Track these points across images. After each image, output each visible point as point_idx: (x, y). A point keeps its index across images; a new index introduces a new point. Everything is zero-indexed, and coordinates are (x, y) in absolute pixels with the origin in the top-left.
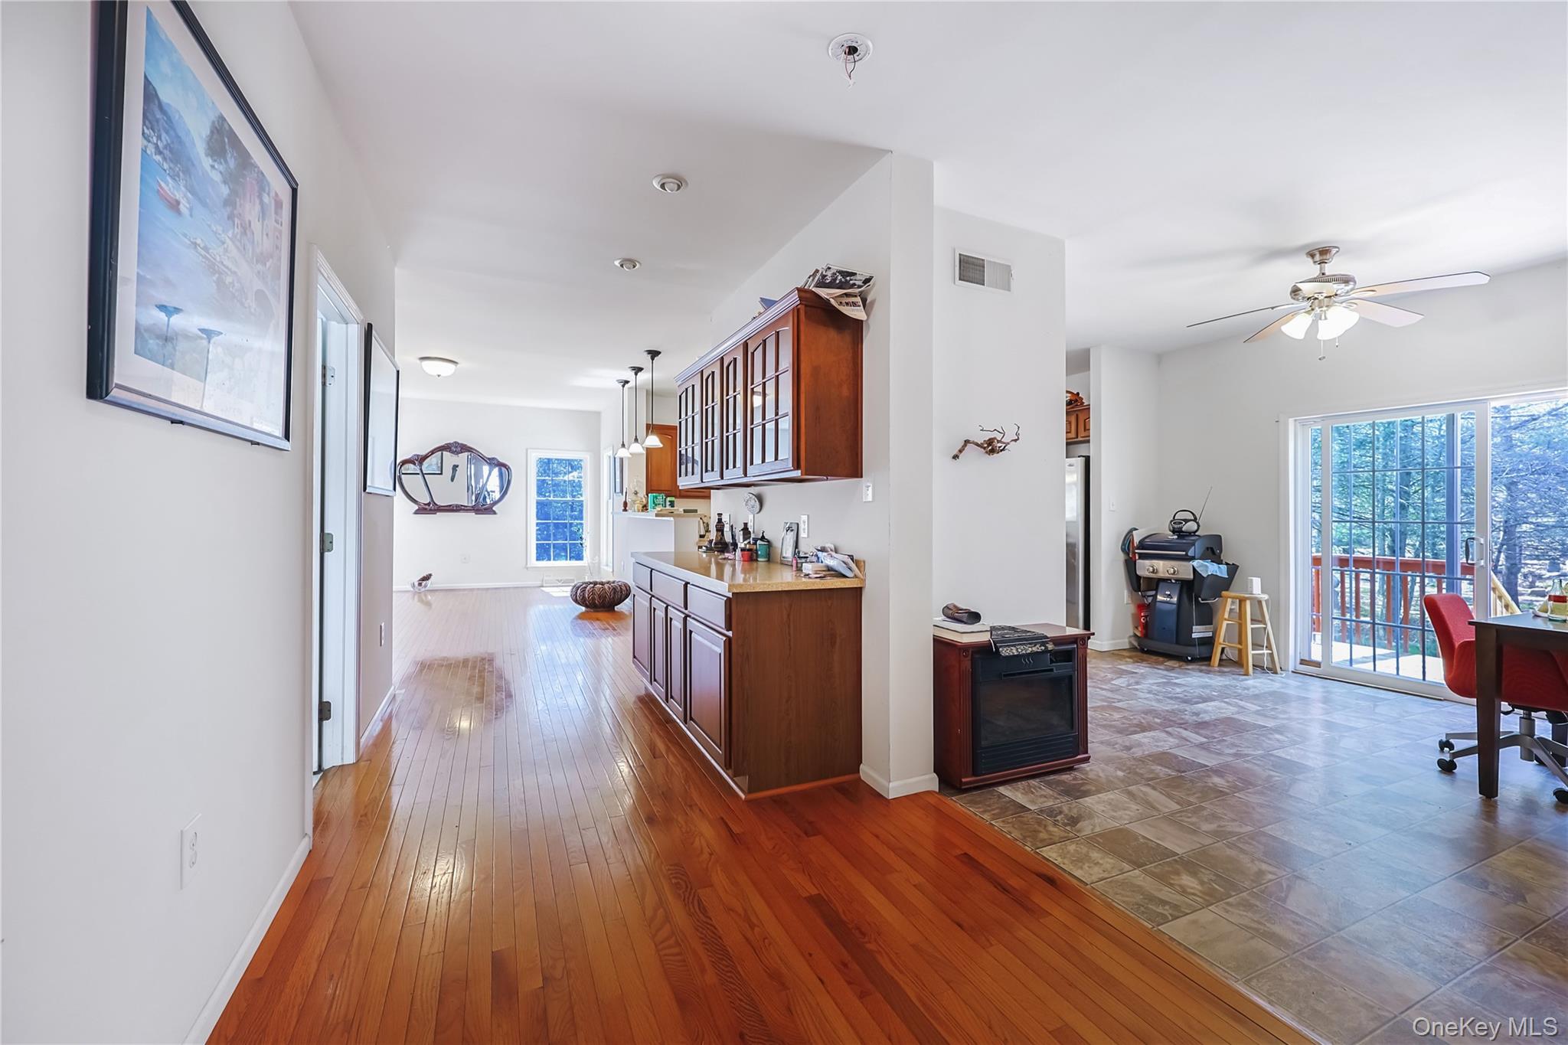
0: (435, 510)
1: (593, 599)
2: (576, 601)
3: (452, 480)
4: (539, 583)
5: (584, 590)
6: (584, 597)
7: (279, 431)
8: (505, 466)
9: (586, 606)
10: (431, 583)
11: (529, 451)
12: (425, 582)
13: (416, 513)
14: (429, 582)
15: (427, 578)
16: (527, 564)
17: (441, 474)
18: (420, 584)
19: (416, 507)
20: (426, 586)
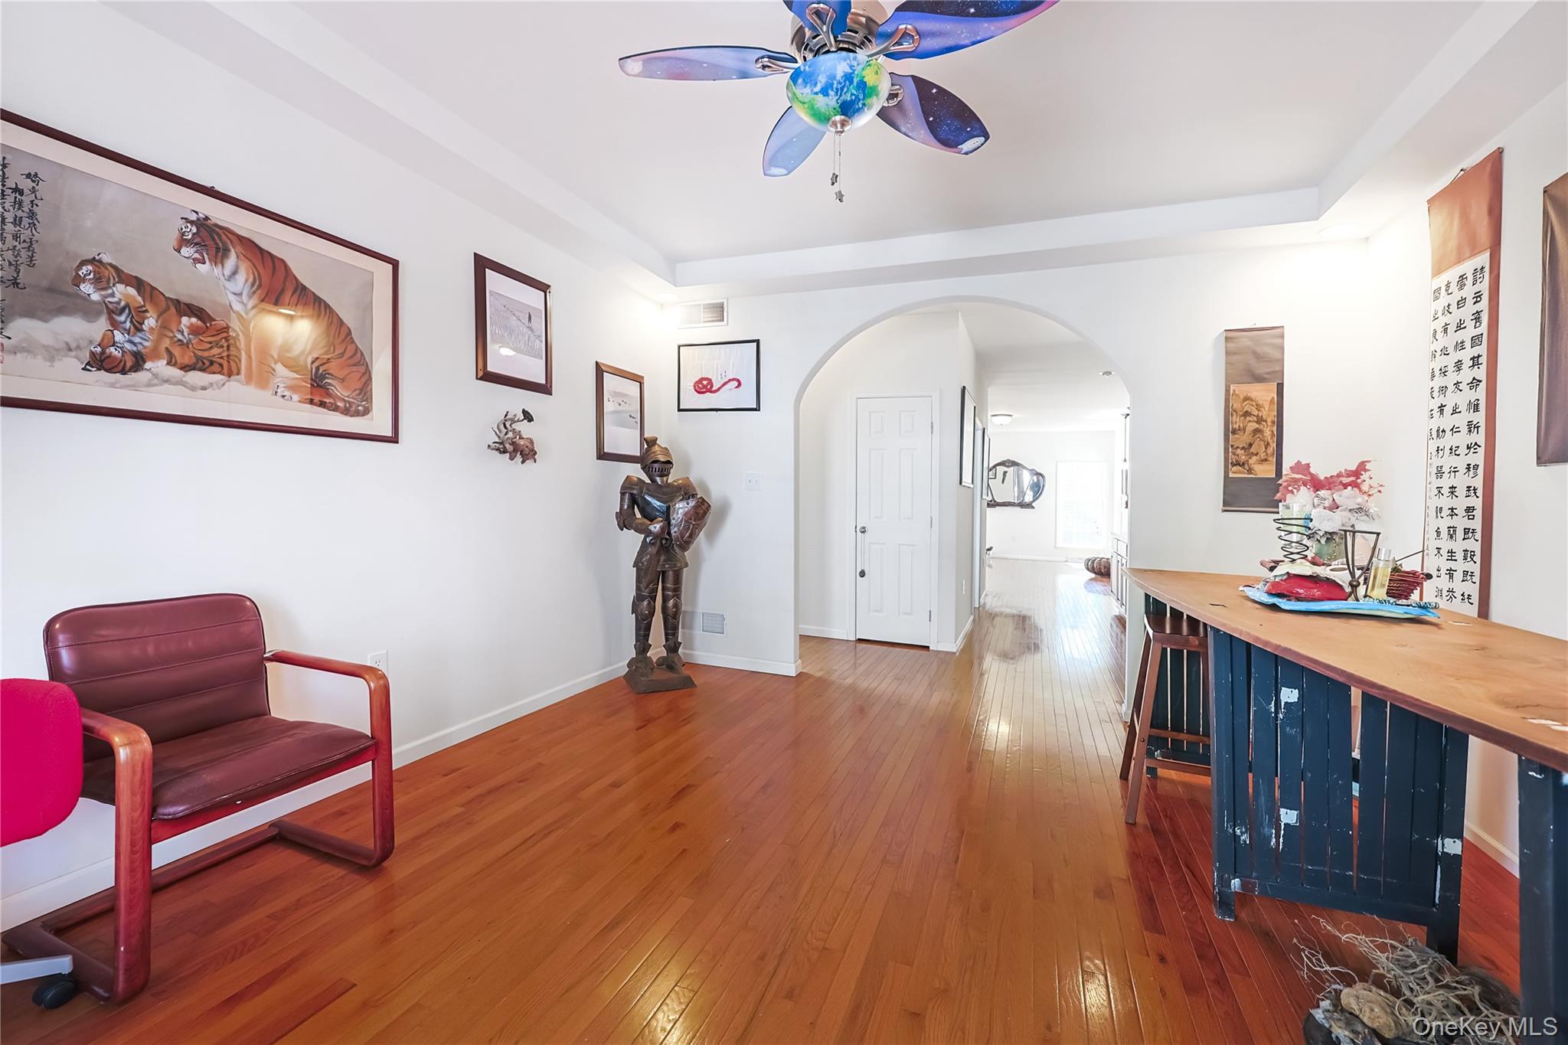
0: (996, 505)
1: (1096, 567)
2: (1088, 569)
3: (1003, 482)
4: (1065, 559)
5: (1093, 562)
6: (1093, 566)
7: (970, 482)
8: (1041, 475)
9: (1095, 573)
11: (1059, 463)
16: (1056, 544)
20: (989, 555)
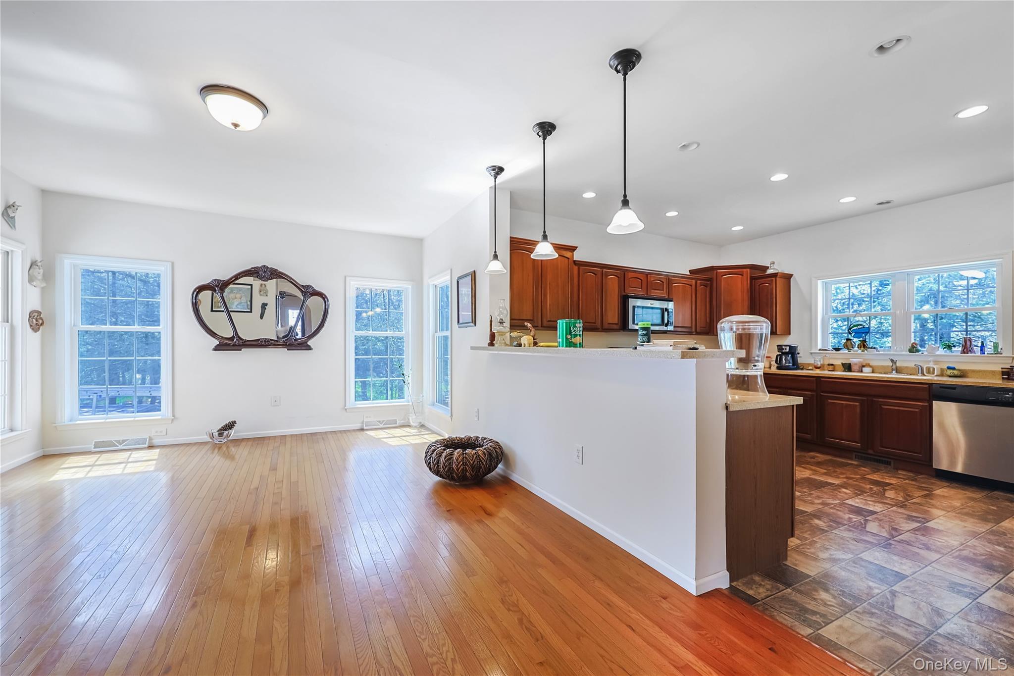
0: (240, 345)
1: (465, 470)
6: (451, 469)
10: (234, 433)
11: (348, 279)
12: (226, 432)
13: (216, 349)
14: (232, 432)
15: (230, 426)
16: (345, 405)
17: (251, 312)
18: (220, 435)
19: (216, 342)
20: (228, 436)
